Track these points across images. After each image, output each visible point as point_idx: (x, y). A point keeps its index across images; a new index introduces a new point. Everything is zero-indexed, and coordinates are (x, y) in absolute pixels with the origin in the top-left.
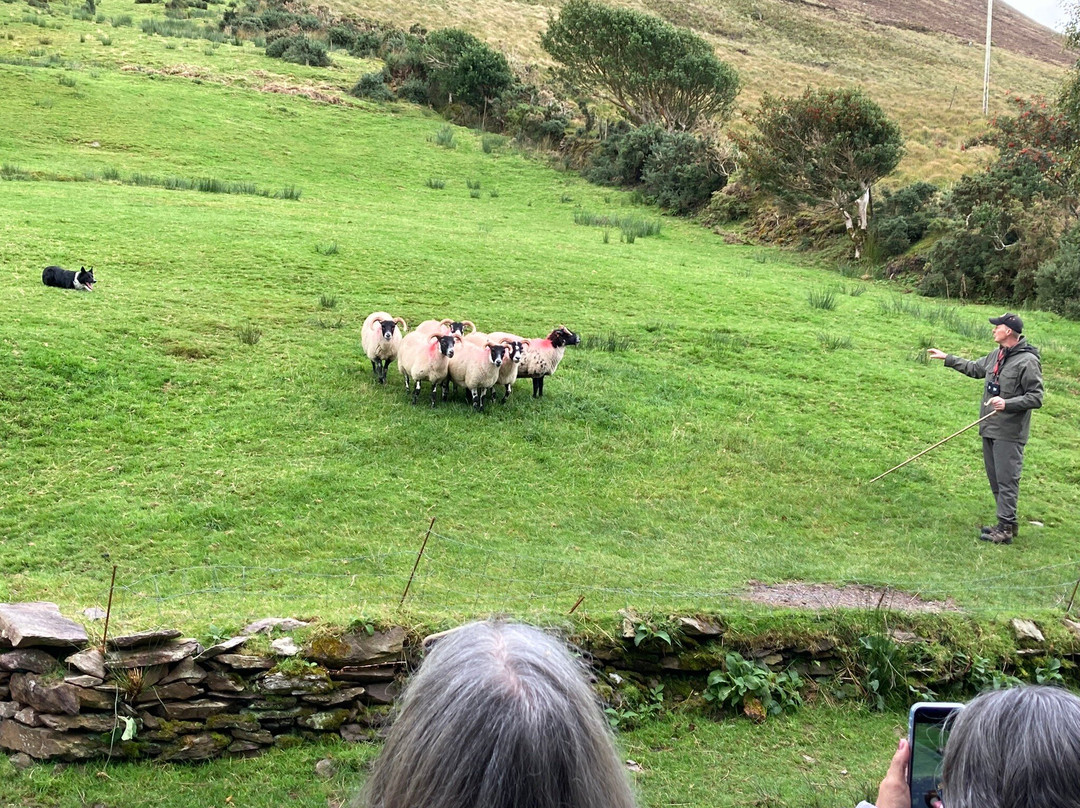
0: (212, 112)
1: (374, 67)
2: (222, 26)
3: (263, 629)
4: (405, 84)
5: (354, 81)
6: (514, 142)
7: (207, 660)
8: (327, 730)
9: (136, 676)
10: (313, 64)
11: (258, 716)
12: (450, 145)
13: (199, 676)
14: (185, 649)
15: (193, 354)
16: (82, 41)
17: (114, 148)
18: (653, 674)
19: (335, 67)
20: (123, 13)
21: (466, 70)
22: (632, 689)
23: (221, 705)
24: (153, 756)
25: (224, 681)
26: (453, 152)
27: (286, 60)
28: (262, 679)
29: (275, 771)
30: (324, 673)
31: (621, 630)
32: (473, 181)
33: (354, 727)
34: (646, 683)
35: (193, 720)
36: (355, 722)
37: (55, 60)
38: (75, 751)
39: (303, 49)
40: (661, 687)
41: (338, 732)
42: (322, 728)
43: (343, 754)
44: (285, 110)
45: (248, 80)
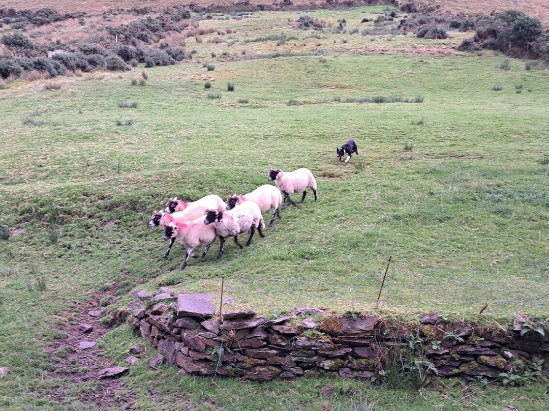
0: (387, 67)
1: (470, 35)
2: (399, 27)
3: (300, 313)
4: (486, 41)
5: (459, 43)
6: (544, 63)
7: (268, 328)
8: (331, 370)
9: (232, 333)
10: (439, 38)
11: (294, 359)
12: (507, 68)
13: (264, 336)
14: (258, 321)
15: (331, 176)
16: (335, 42)
17: (341, 88)
18: (536, 353)
19: (450, 38)
20: (355, 28)
21: (518, 29)
22: (519, 361)
23: (275, 352)
24: (241, 376)
25: (276, 339)
26: (509, 72)
27: (426, 38)
28: (296, 340)
29: (299, 390)
30: (327, 339)
31: (512, 325)
32: (518, 85)
33: (347, 370)
34: (530, 359)
35: (261, 359)
36: (347, 367)
37: (321, 52)
38: (201, 370)
39: (434, 32)
40: (541, 361)
41: (337, 371)
42: (328, 369)
43: (337, 384)
44: (422, 61)
45: (407, 50)
